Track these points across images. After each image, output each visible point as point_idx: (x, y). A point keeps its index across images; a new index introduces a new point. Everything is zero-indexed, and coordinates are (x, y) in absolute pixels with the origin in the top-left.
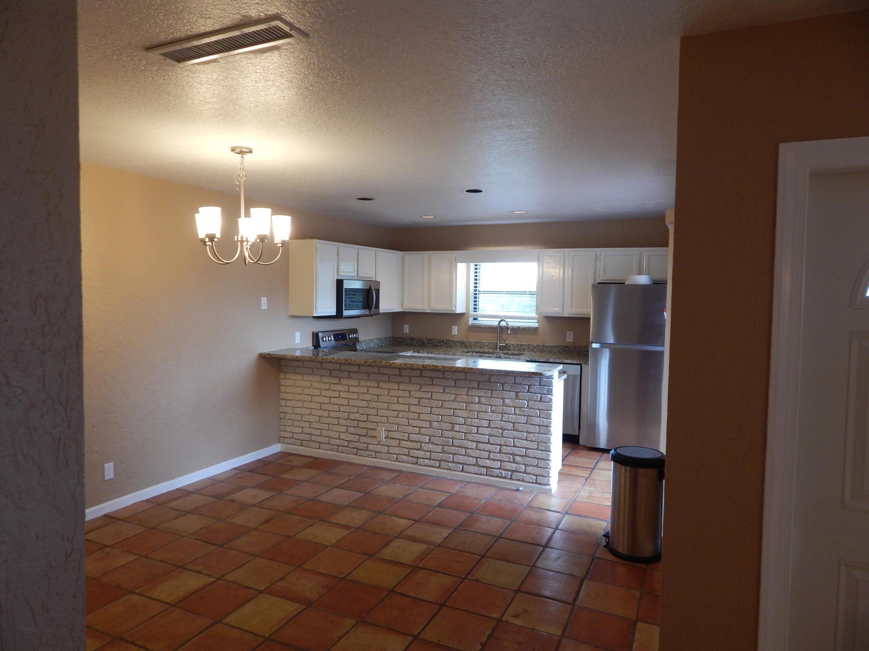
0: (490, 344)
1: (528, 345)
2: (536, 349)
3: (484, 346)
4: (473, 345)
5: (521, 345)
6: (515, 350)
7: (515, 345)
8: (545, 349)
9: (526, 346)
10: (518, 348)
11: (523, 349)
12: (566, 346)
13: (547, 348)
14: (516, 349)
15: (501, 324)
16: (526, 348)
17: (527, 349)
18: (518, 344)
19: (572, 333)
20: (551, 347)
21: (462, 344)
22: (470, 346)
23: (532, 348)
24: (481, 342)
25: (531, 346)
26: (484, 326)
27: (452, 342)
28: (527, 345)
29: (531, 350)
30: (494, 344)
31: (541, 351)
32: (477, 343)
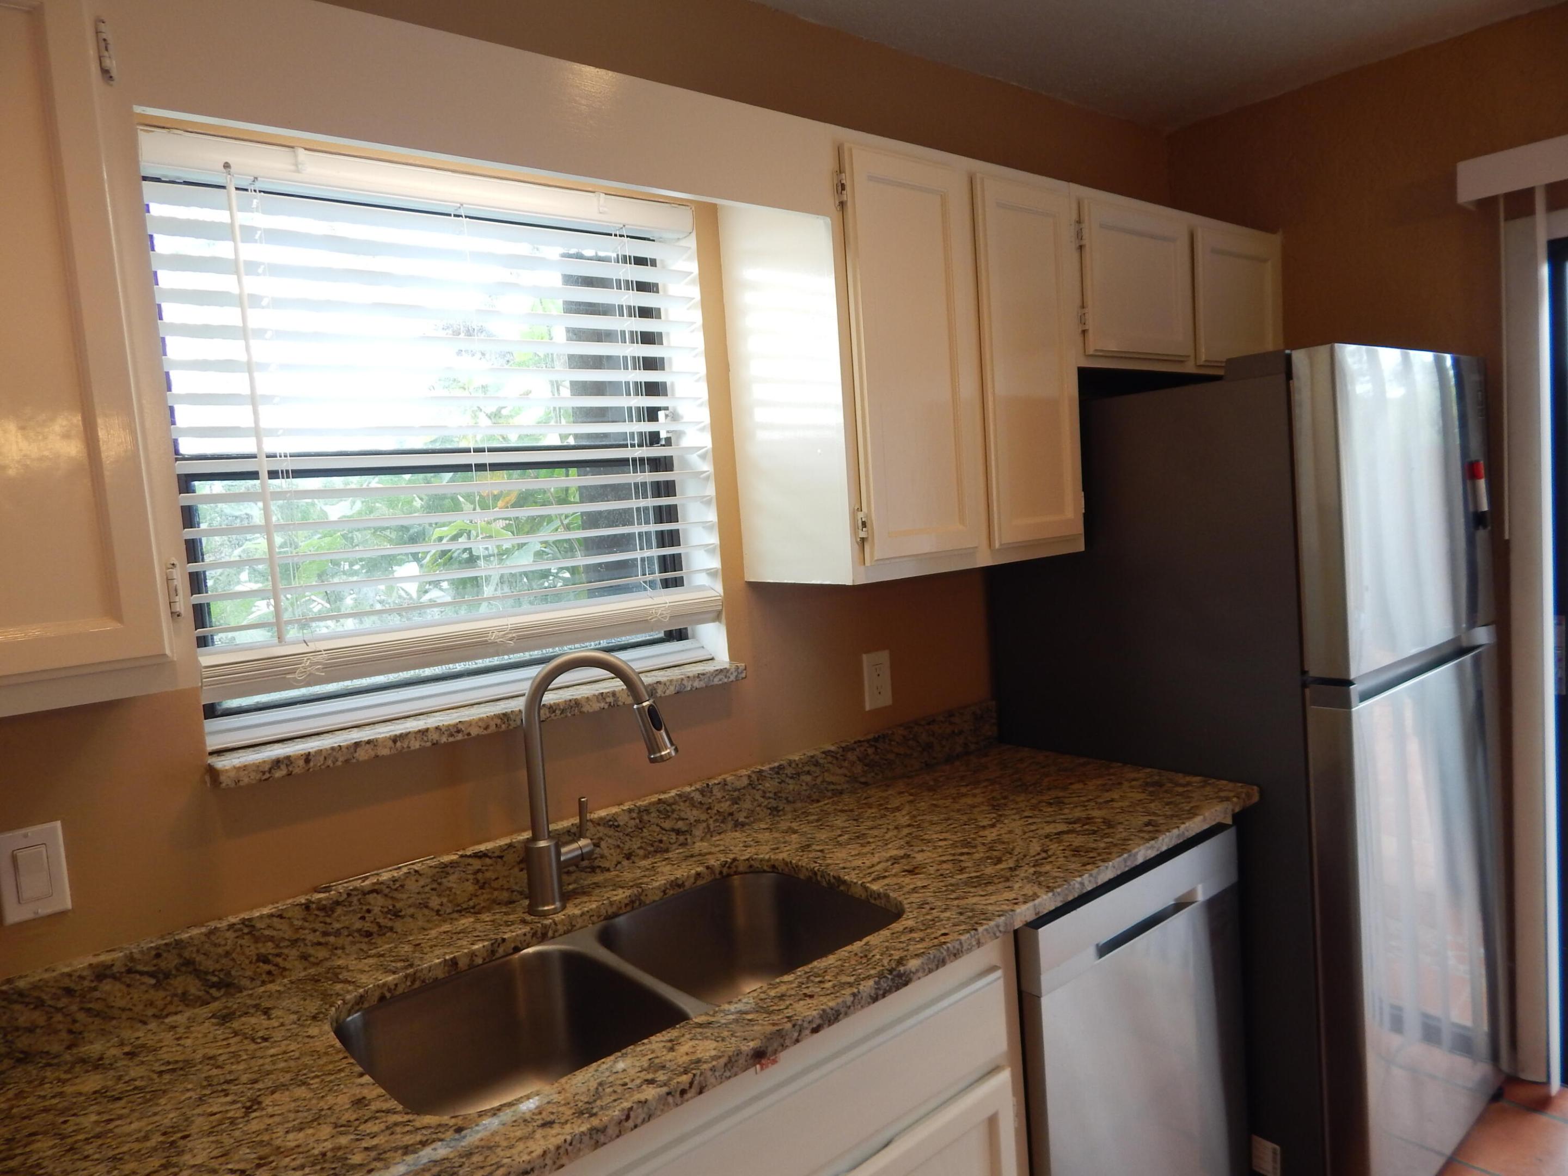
0: (452, 880)
1: (702, 792)
2: (747, 805)
3: (397, 914)
4: (294, 942)
5: (666, 809)
6: (628, 857)
7: (622, 820)
8: (791, 786)
9: (693, 804)
10: (645, 833)
11: (678, 832)
12: (876, 740)
13: (798, 774)
14: (635, 844)
15: (544, 699)
16: (693, 814)
17: (698, 821)
18: (647, 810)
19: (884, 657)
20: (817, 764)
21: (161, 978)
22: (264, 959)
23: (725, 806)
24: (365, 893)
25: (718, 794)
26: (385, 752)
27: (39, 1004)
28: (697, 797)
29: (724, 817)
30: (477, 864)
31: (774, 803)
32: (328, 909)
